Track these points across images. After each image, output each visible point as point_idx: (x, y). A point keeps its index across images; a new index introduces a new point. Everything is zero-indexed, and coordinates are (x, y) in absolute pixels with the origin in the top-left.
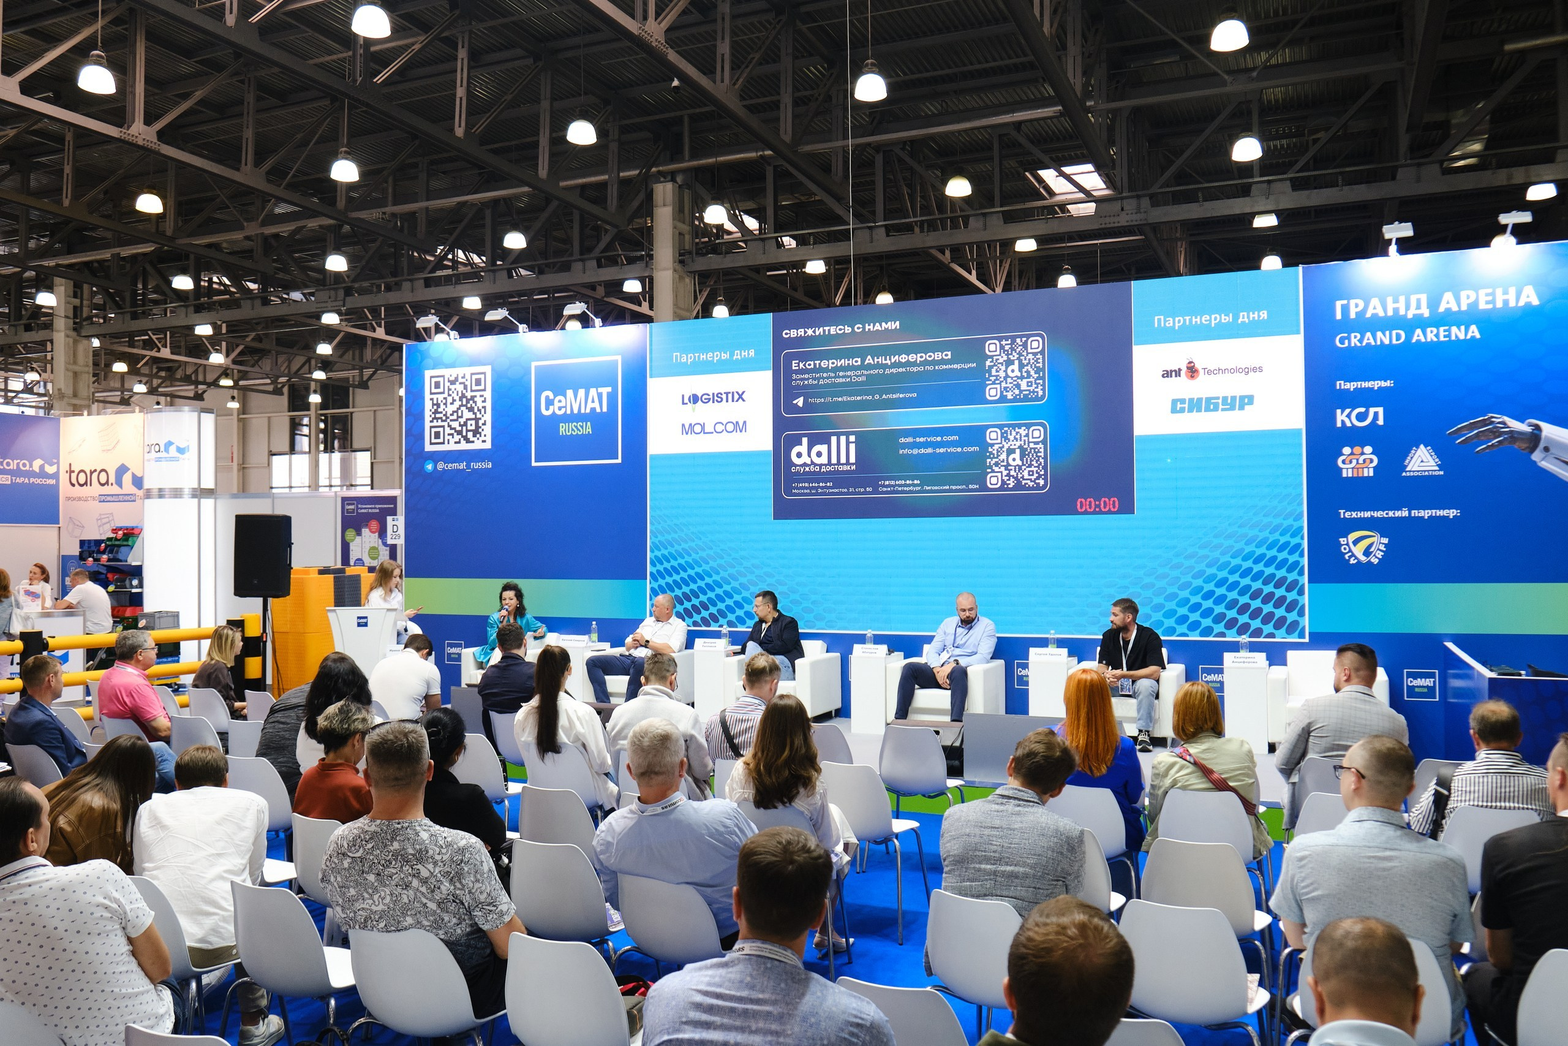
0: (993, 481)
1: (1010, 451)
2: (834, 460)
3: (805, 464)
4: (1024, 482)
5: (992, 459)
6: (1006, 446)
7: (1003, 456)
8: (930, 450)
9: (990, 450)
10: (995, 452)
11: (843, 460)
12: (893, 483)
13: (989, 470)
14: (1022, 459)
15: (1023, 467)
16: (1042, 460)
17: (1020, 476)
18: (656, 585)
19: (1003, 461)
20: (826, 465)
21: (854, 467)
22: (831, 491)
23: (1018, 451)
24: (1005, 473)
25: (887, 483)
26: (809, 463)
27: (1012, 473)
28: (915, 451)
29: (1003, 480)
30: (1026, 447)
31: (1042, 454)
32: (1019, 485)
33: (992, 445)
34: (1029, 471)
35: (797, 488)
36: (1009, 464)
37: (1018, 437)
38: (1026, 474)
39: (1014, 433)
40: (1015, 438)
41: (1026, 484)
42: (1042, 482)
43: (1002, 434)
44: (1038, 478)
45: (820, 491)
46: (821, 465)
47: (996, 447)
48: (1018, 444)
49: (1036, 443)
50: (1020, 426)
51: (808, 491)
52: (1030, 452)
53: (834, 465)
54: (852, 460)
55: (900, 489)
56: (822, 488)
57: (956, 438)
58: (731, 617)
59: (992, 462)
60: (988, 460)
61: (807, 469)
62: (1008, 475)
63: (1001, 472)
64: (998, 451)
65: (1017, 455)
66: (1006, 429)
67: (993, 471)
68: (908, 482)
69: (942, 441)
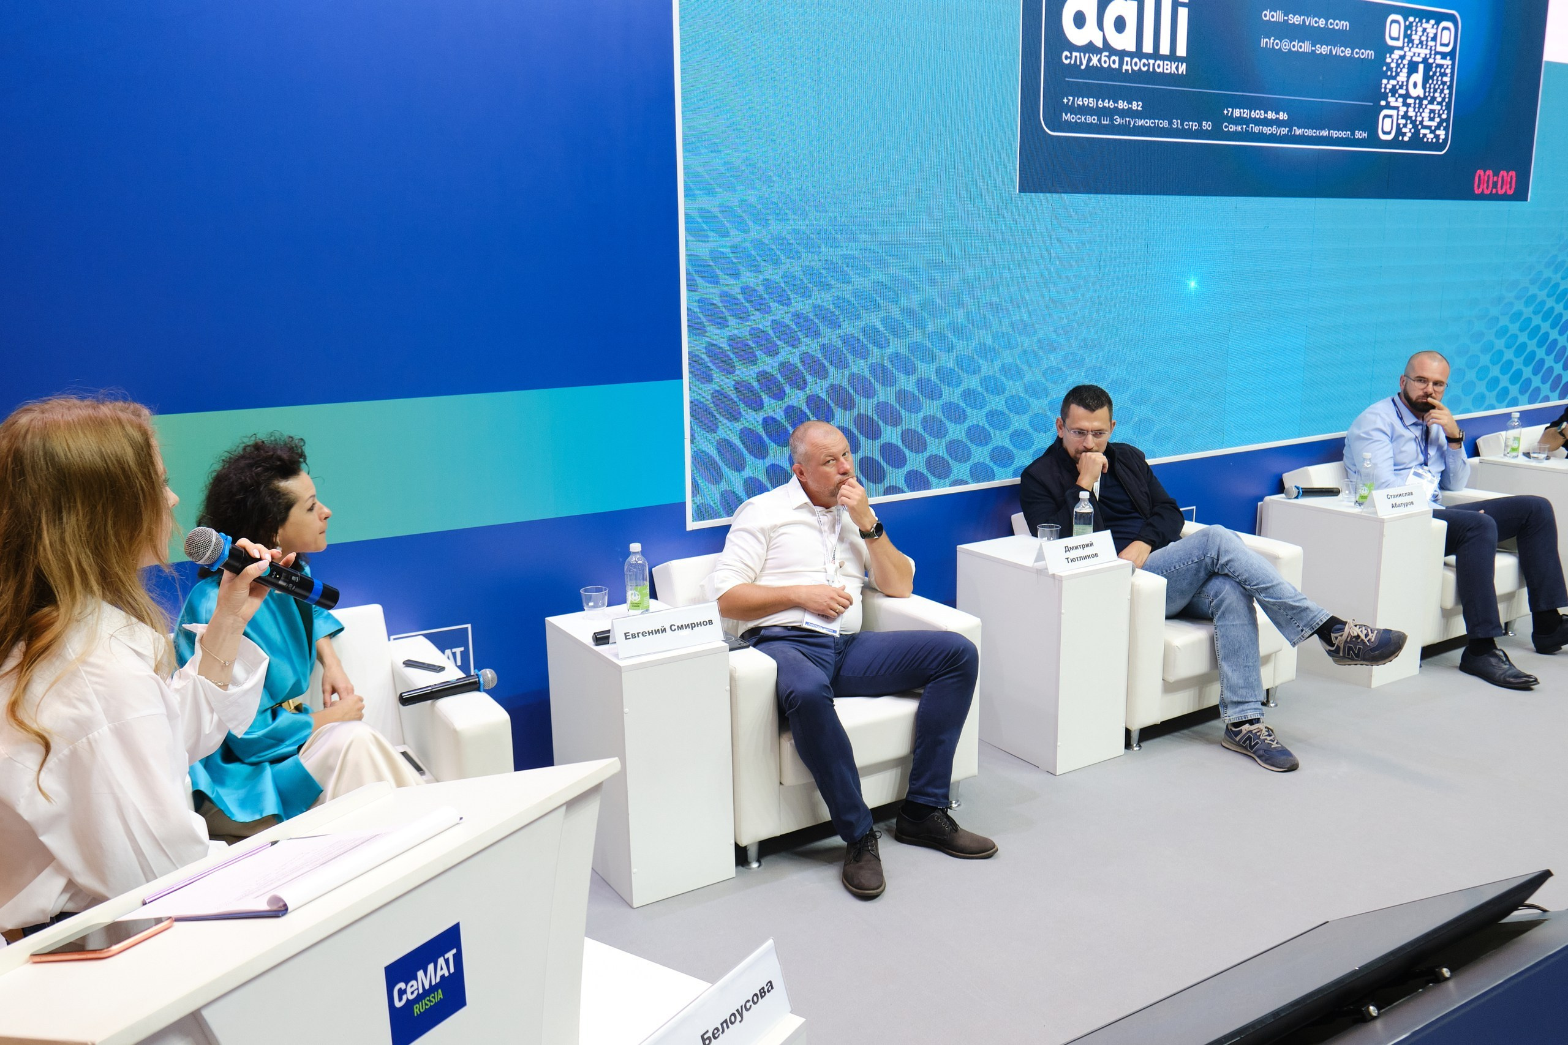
0: (1386, 127)
1: (1413, 68)
2: (1148, 48)
3: (1090, 48)
4: (1423, 131)
5: (1390, 78)
6: (1409, 55)
7: (1402, 77)
8: (1306, 47)
9: (1388, 60)
10: (1393, 65)
11: (1165, 49)
12: (1246, 114)
13: (1383, 103)
14: (1424, 87)
15: (1425, 102)
16: (1446, 91)
17: (1419, 119)
18: (706, 392)
19: (1401, 87)
20: (1131, 55)
21: (1183, 68)
22: (1140, 122)
23: (1421, 67)
24: (1403, 109)
25: (1237, 113)
26: (1099, 44)
27: (1411, 113)
28: (1285, 45)
29: (1398, 125)
30: (1431, 61)
31: (1447, 79)
32: (1417, 141)
33: (1392, 50)
34: (1432, 111)
35: (1073, 110)
36: (1407, 95)
37: (1424, 38)
38: (1426, 115)
39: (1420, 29)
40: (1421, 42)
41: (1425, 135)
42: (1441, 133)
43: (1407, 28)
44: (1438, 127)
45: (1118, 120)
46: (1122, 54)
47: (1397, 54)
48: (1424, 52)
49: (1444, 56)
50: (1427, 16)
51: (1093, 119)
52: (1435, 73)
53: (1148, 56)
54: (1182, 51)
55: (1256, 129)
56: (1123, 113)
57: (1343, 25)
58: (915, 461)
59: (1389, 86)
60: (1385, 81)
61: (1095, 61)
62: (1406, 116)
63: (1397, 108)
64: (1398, 65)
65: (1418, 77)
66: (1411, 19)
67: (1388, 106)
68: (1271, 115)
69: (1326, 29)
